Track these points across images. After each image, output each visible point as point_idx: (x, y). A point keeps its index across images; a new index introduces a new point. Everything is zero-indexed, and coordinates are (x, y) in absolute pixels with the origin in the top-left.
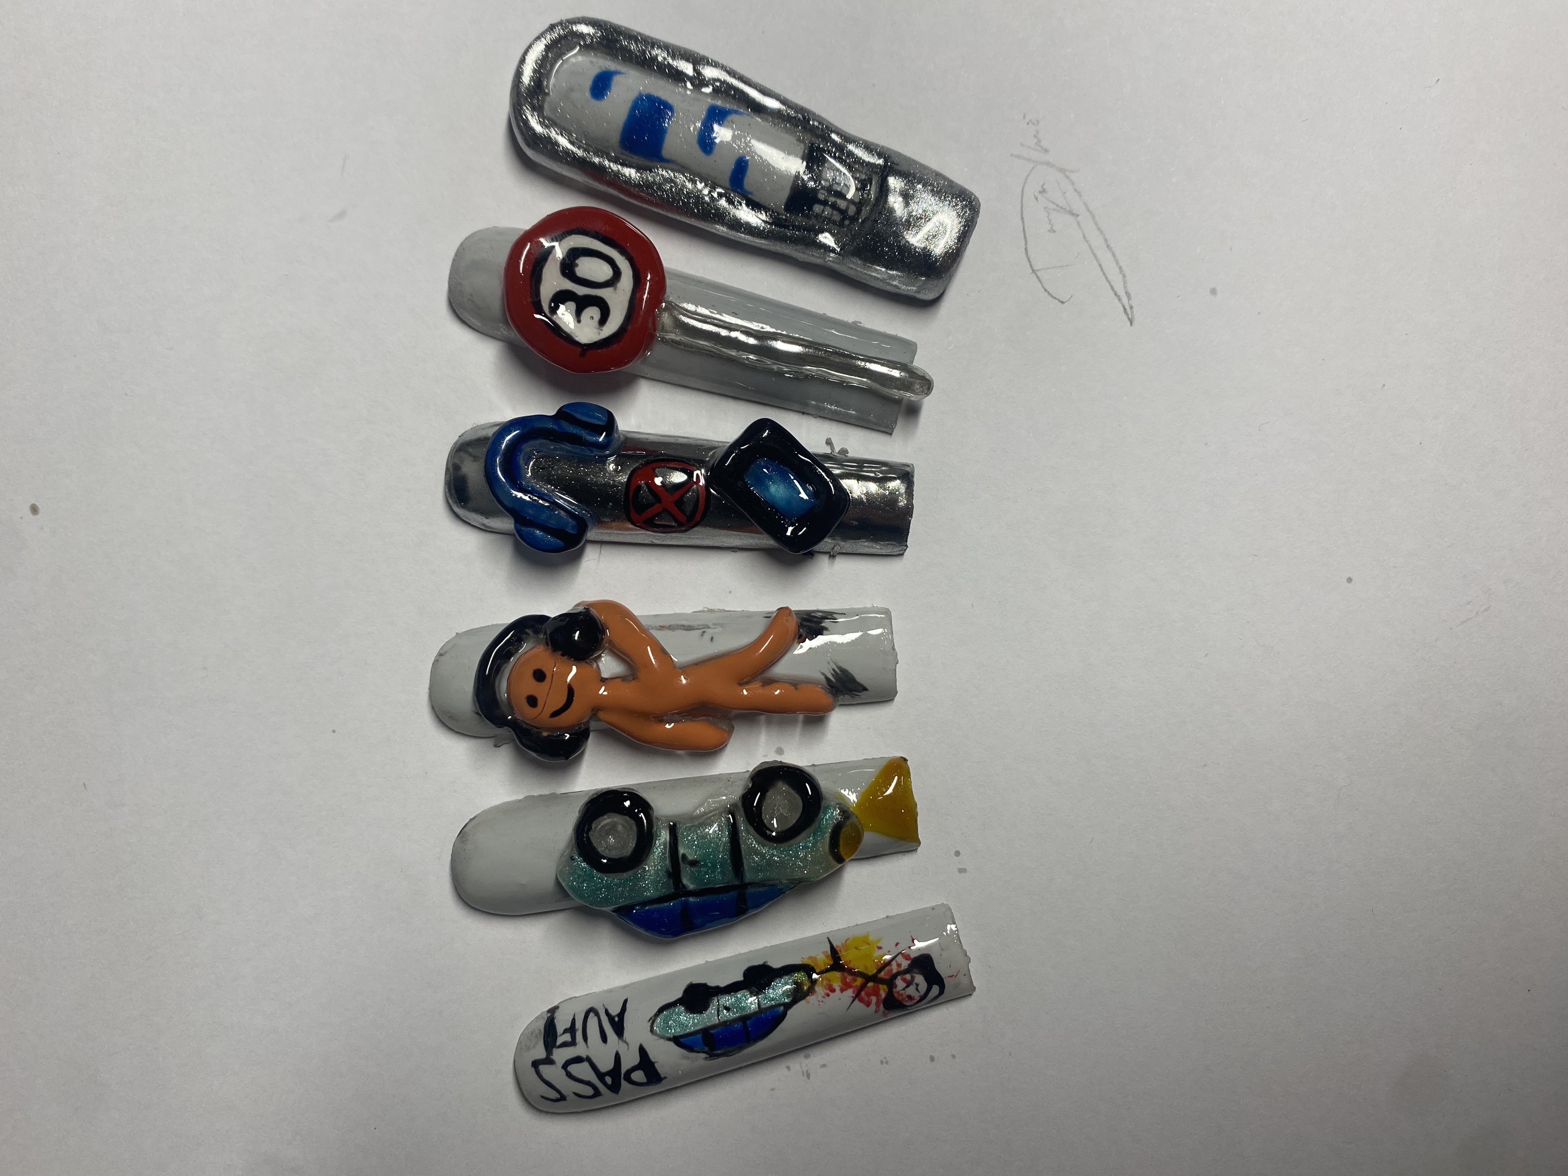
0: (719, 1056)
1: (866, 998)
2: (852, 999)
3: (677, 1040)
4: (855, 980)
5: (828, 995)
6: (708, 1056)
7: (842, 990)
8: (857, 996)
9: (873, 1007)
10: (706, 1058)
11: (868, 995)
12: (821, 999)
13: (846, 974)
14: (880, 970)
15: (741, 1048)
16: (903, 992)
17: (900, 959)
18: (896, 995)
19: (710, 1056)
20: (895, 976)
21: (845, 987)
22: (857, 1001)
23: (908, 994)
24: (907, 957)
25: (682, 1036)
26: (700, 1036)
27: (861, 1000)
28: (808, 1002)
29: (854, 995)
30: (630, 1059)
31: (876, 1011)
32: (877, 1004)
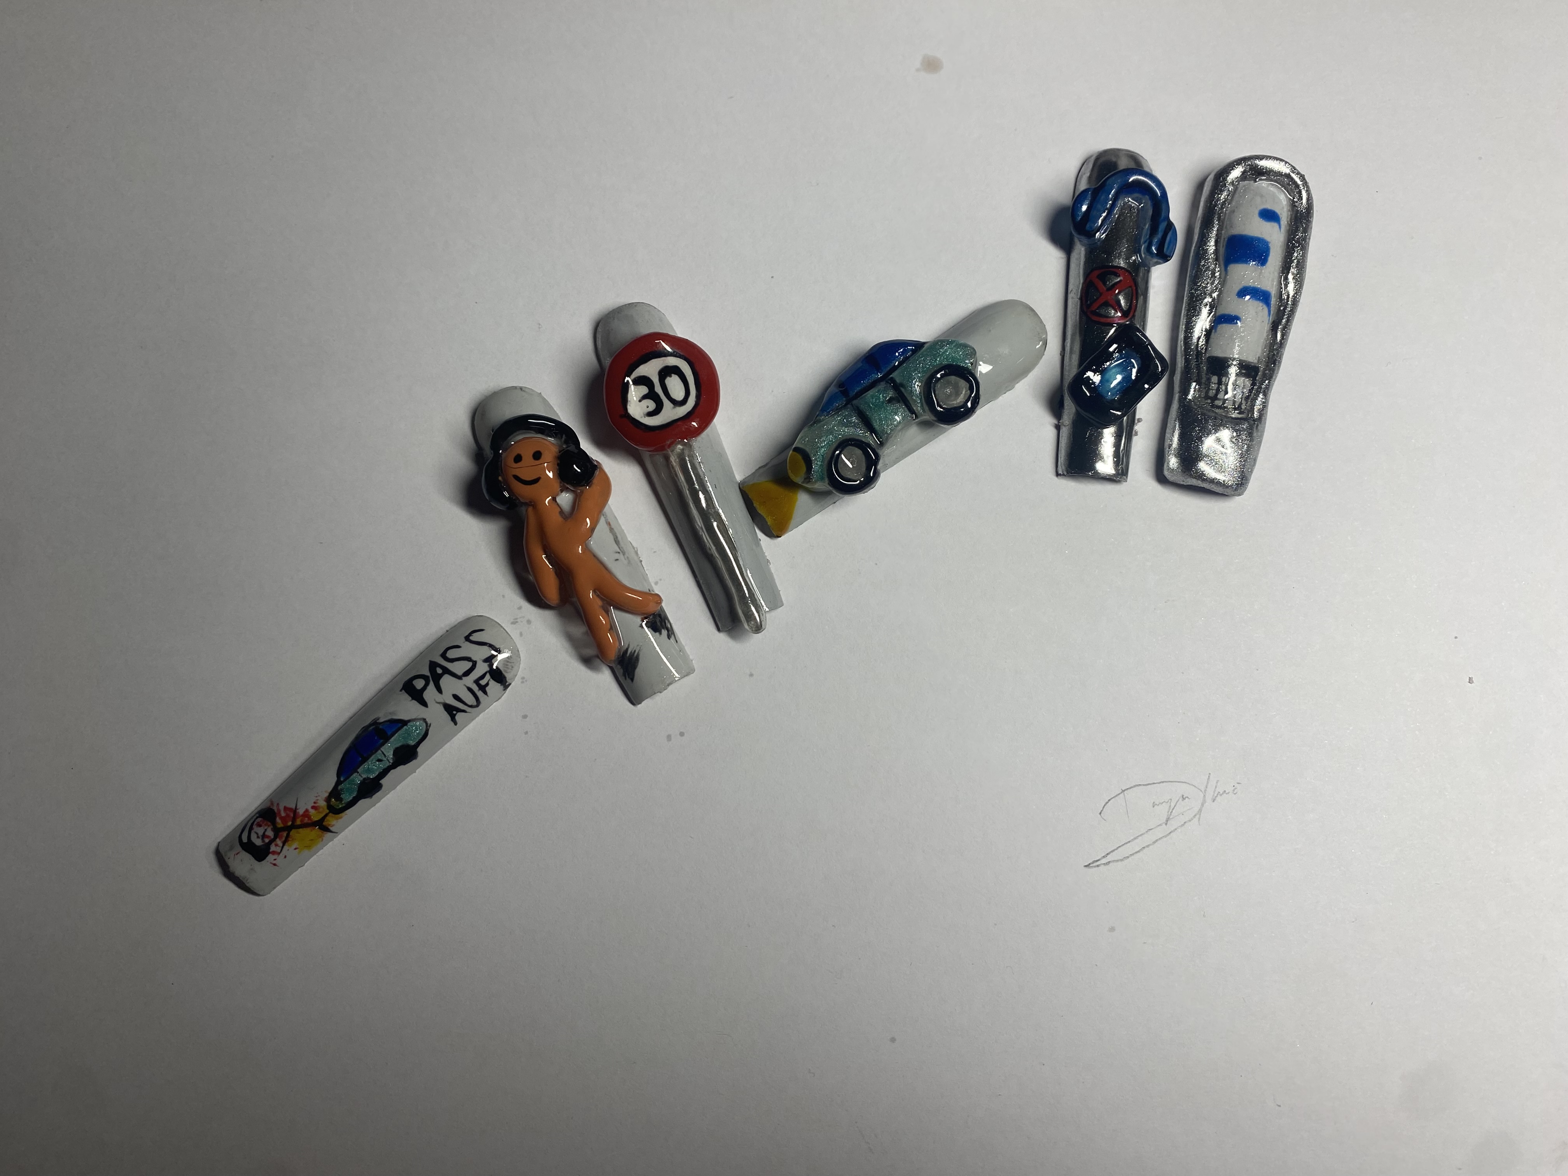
0: (370, 725)
1: (288, 812)
2: (298, 808)
3: (404, 723)
4: (301, 821)
5: (315, 803)
6: (378, 721)
7: (307, 811)
8: (295, 811)
9: (282, 808)
10: (378, 719)
11: (288, 815)
12: (318, 798)
13: (309, 822)
14: (288, 836)
15: (357, 738)
16: (266, 828)
17: (278, 849)
18: (269, 823)
19: (376, 721)
20: (276, 837)
21: (306, 814)
22: (294, 807)
23: (261, 828)
24: (274, 853)
25: (402, 727)
26: (389, 733)
27: (290, 809)
28: (326, 792)
29: (297, 811)
30: (430, 693)
31: (278, 804)
32: (279, 811)
